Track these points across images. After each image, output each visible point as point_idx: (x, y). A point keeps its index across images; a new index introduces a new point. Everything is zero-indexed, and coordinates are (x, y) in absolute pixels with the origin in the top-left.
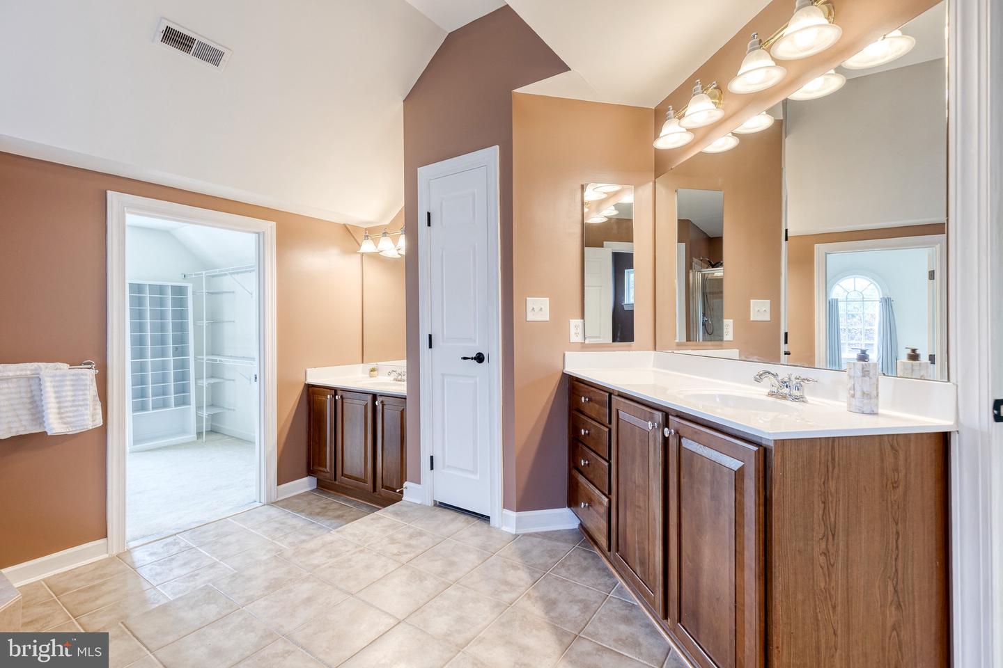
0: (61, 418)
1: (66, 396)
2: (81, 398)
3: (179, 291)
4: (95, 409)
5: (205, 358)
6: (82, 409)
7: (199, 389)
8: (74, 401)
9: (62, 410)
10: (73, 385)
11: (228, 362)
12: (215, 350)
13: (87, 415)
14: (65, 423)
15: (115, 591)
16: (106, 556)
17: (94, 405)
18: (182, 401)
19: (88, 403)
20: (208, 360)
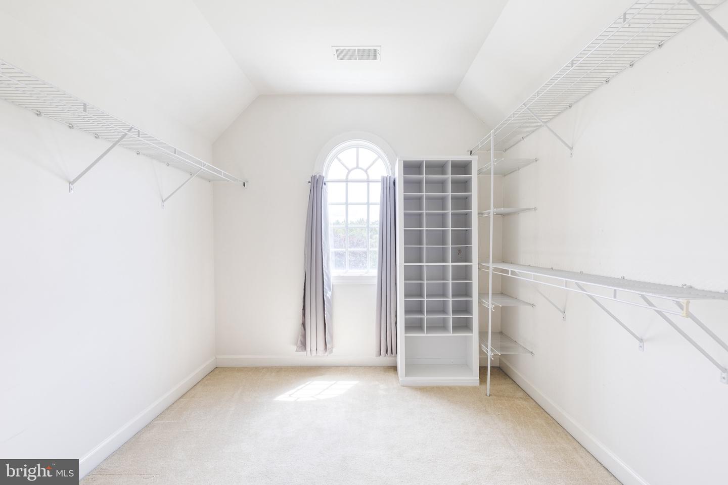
3: (463, 167)
5: (491, 265)
7: (483, 311)
11: (523, 275)
12: (506, 255)
18: (463, 325)
20: (495, 269)
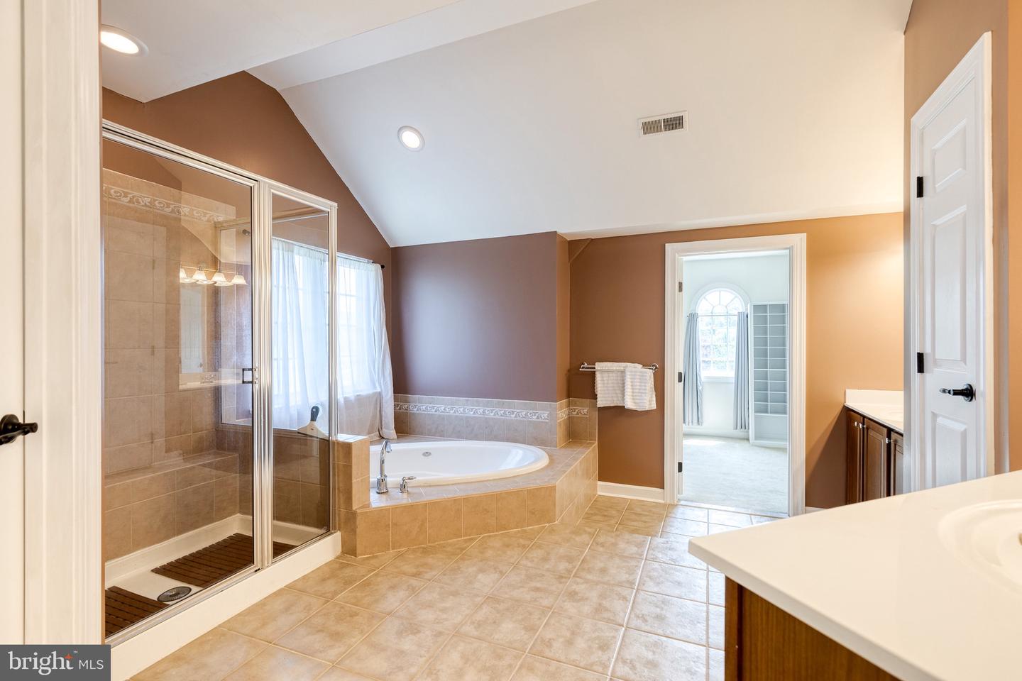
0: (633, 399)
1: (636, 386)
2: (644, 388)
4: (651, 397)
6: (643, 395)
8: (640, 389)
9: (635, 394)
10: (640, 379)
13: (645, 399)
14: (635, 403)
15: (645, 522)
16: (662, 502)
17: (652, 395)
19: (647, 392)
